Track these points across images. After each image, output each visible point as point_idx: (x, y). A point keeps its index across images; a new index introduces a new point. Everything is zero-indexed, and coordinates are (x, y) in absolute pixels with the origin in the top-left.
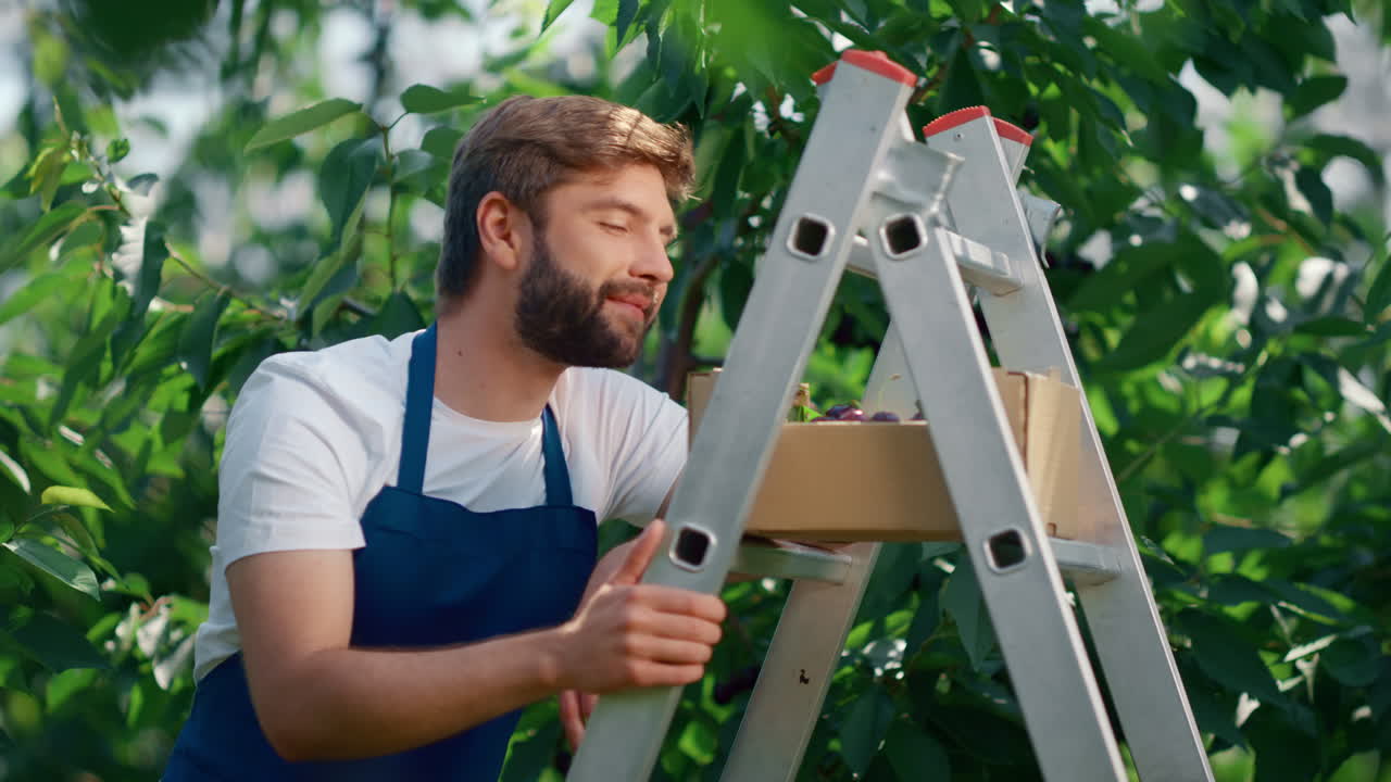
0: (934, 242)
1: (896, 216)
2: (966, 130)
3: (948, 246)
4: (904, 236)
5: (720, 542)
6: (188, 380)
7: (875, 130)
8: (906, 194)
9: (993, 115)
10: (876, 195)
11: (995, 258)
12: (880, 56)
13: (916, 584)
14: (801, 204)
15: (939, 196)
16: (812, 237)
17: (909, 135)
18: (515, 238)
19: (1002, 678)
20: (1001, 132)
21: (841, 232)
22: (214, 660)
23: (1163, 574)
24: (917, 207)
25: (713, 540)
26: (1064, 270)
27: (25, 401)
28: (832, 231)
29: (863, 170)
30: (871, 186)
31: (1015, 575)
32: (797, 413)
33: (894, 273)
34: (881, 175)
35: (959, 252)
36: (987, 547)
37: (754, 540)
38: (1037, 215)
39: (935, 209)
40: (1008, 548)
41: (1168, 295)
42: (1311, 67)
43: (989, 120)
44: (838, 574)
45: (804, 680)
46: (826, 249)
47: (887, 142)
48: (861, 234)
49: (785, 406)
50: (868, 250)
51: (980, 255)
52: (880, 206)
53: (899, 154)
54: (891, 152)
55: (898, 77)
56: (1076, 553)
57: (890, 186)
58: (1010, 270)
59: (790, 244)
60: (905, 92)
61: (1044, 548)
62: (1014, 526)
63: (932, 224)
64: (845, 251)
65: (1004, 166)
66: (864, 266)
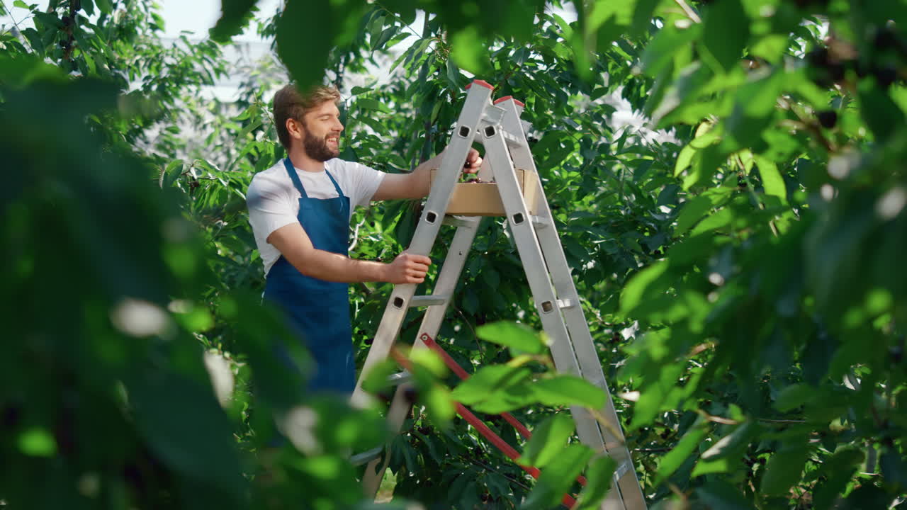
0: (499, 134)
1: (488, 126)
2: (508, 101)
3: (502, 134)
4: (490, 131)
5: (439, 215)
7: (482, 102)
8: (490, 120)
9: (514, 98)
10: (483, 120)
11: (515, 139)
12: (484, 81)
13: (490, 228)
14: (461, 122)
15: (500, 120)
16: (465, 132)
17: (491, 103)
18: (299, 129)
19: (516, 254)
20: (516, 103)
21: (473, 129)
22: (270, 264)
23: (558, 224)
24: (494, 123)
25: (437, 215)
26: (532, 142)
27: (244, 177)
28: (470, 130)
29: (479, 113)
30: (481, 118)
31: (520, 226)
32: (460, 181)
33: (487, 142)
34: (484, 115)
35: (506, 137)
36: (513, 218)
37: (448, 216)
38: (524, 126)
39: (499, 124)
40: (519, 218)
41: (559, 148)
42: (597, 86)
43: (512, 100)
44: (470, 224)
45: (460, 254)
46: (469, 135)
47: (485, 105)
48: (478, 131)
49: (457, 180)
50: (481, 136)
51: (512, 138)
52: (484, 123)
53: (489, 109)
54: (487, 108)
55: (489, 87)
56: (537, 220)
57: (486, 118)
58: (518, 141)
59: (457, 134)
60: (491, 92)
61: (530, 219)
62: (521, 212)
63: (498, 128)
64: (474, 136)
65: (517, 113)
66: (478, 140)
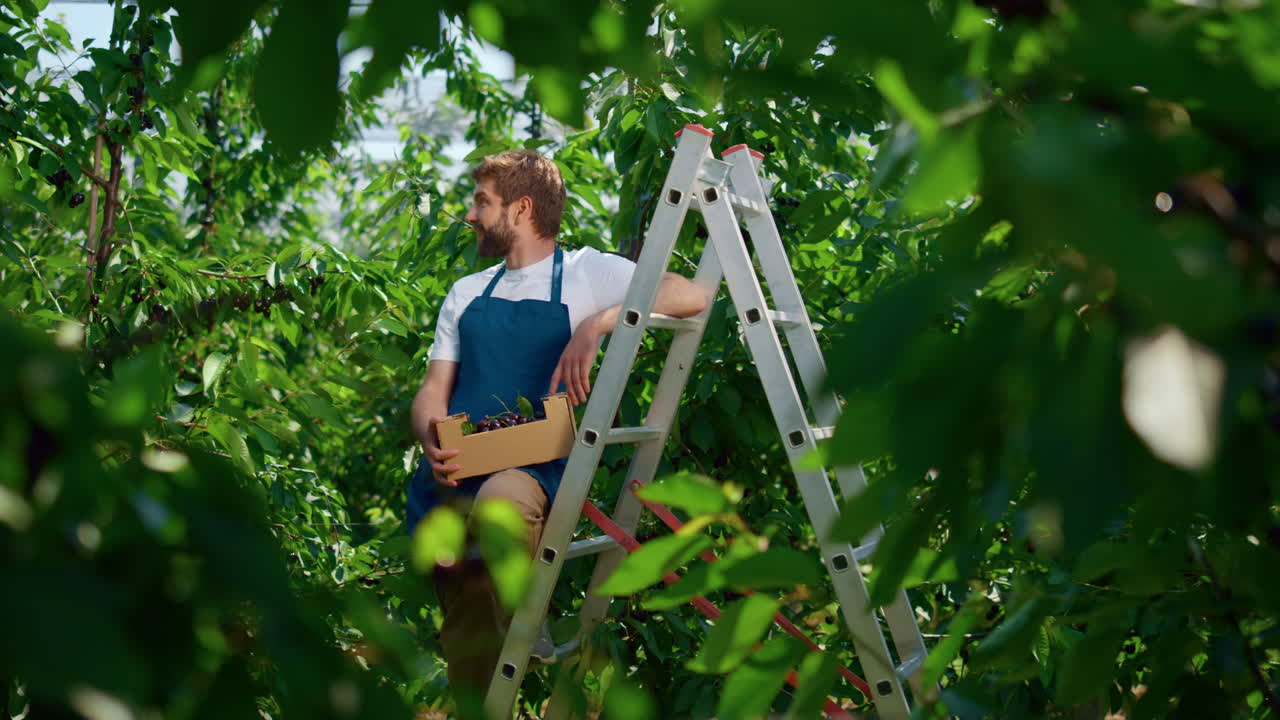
0: (723, 199)
1: (708, 187)
2: (738, 153)
3: (724, 196)
4: (711, 196)
5: (643, 315)
6: (447, 257)
7: (699, 154)
8: (710, 179)
9: (749, 148)
10: (700, 180)
11: (751, 203)
12: (700, 126)
14: (670, 184)
15: (724, 179)
16: (675, 197)
17: (712, 157)
20: (753, 154)
21: (686, 194)
24: (714, 184)
25: (640, 315)
28: (683, 194)
29: (693, 170)
30: (697, 176)
31: (757, 326)
33: (707, 210)
34: (701, 172)
35: (735, 201)
36: (746, 316)
39: (722, 184)
40: (755, 315)
43: (747, 149)
44: (693, 327)
45: (681, 368)
46: (681, 201)
47: (704, 158)
48: (694, 194)
50: (698, 201)
51: (742, 202)
52: (703, 184)
53: (710, 165)
54: (705, 163)
55: (706, 133)
56: (781, 318)
57: (704, 177)
58: (755, 207)
59: (667, 200)
60: (710, 141)
61: (768, 315)
62: (757, 307)
63: (722, 190)
64: (688, 202)
65: (753, 167)
66: (695, 207)
